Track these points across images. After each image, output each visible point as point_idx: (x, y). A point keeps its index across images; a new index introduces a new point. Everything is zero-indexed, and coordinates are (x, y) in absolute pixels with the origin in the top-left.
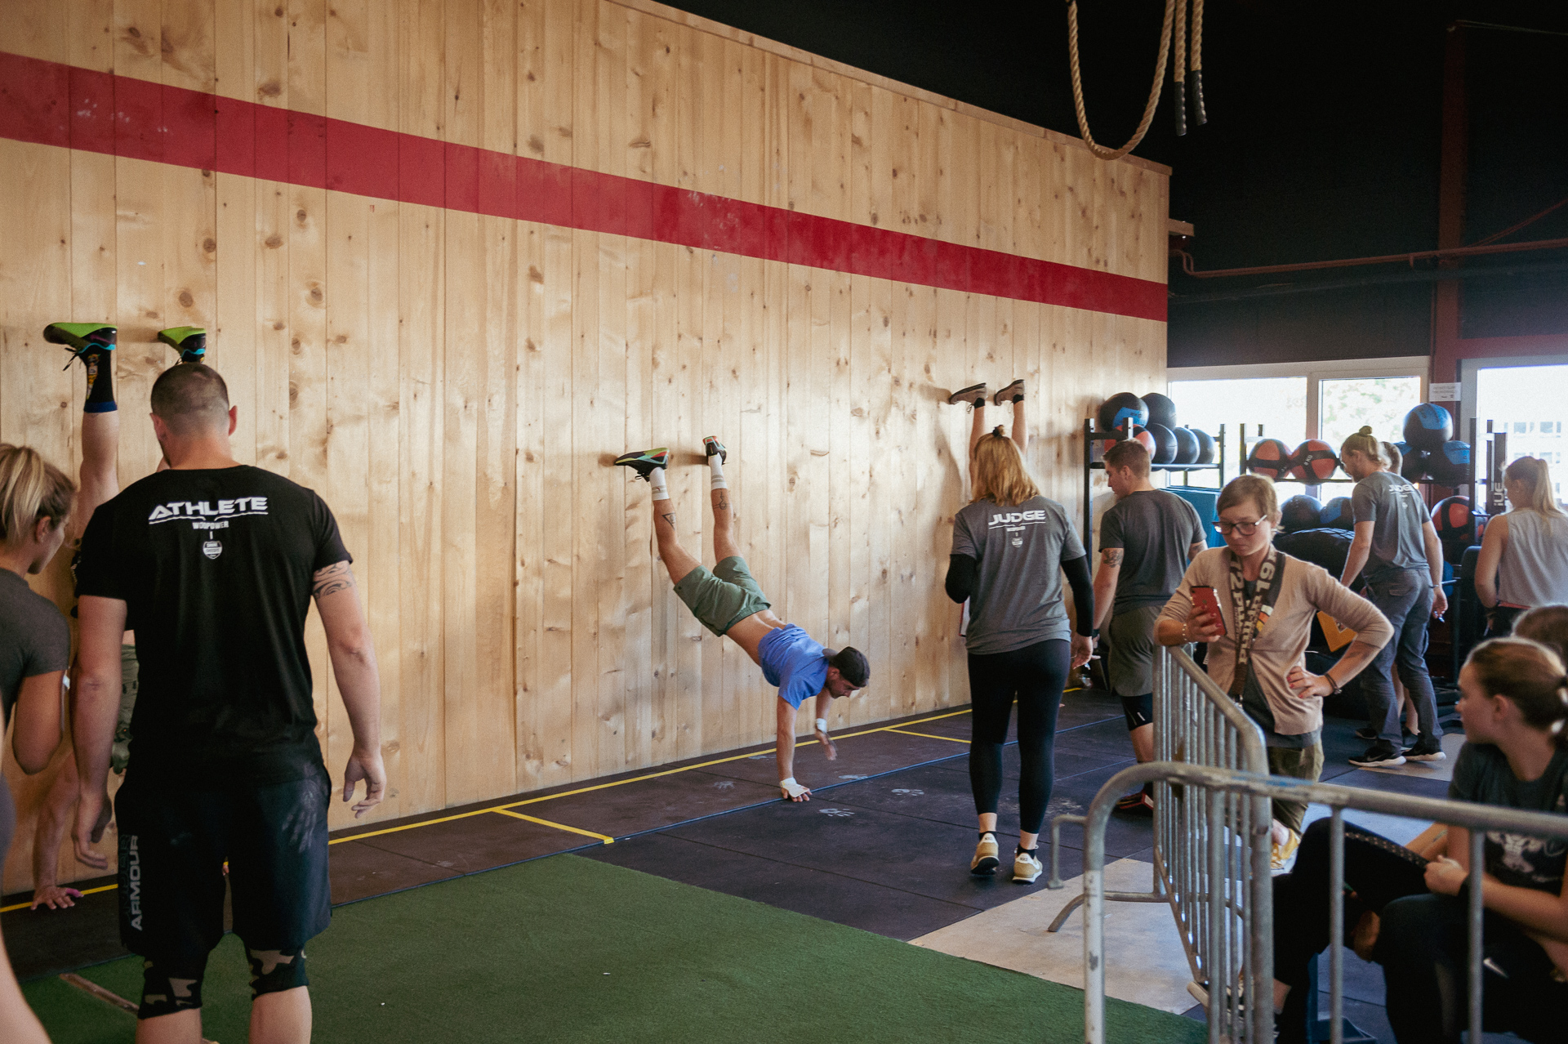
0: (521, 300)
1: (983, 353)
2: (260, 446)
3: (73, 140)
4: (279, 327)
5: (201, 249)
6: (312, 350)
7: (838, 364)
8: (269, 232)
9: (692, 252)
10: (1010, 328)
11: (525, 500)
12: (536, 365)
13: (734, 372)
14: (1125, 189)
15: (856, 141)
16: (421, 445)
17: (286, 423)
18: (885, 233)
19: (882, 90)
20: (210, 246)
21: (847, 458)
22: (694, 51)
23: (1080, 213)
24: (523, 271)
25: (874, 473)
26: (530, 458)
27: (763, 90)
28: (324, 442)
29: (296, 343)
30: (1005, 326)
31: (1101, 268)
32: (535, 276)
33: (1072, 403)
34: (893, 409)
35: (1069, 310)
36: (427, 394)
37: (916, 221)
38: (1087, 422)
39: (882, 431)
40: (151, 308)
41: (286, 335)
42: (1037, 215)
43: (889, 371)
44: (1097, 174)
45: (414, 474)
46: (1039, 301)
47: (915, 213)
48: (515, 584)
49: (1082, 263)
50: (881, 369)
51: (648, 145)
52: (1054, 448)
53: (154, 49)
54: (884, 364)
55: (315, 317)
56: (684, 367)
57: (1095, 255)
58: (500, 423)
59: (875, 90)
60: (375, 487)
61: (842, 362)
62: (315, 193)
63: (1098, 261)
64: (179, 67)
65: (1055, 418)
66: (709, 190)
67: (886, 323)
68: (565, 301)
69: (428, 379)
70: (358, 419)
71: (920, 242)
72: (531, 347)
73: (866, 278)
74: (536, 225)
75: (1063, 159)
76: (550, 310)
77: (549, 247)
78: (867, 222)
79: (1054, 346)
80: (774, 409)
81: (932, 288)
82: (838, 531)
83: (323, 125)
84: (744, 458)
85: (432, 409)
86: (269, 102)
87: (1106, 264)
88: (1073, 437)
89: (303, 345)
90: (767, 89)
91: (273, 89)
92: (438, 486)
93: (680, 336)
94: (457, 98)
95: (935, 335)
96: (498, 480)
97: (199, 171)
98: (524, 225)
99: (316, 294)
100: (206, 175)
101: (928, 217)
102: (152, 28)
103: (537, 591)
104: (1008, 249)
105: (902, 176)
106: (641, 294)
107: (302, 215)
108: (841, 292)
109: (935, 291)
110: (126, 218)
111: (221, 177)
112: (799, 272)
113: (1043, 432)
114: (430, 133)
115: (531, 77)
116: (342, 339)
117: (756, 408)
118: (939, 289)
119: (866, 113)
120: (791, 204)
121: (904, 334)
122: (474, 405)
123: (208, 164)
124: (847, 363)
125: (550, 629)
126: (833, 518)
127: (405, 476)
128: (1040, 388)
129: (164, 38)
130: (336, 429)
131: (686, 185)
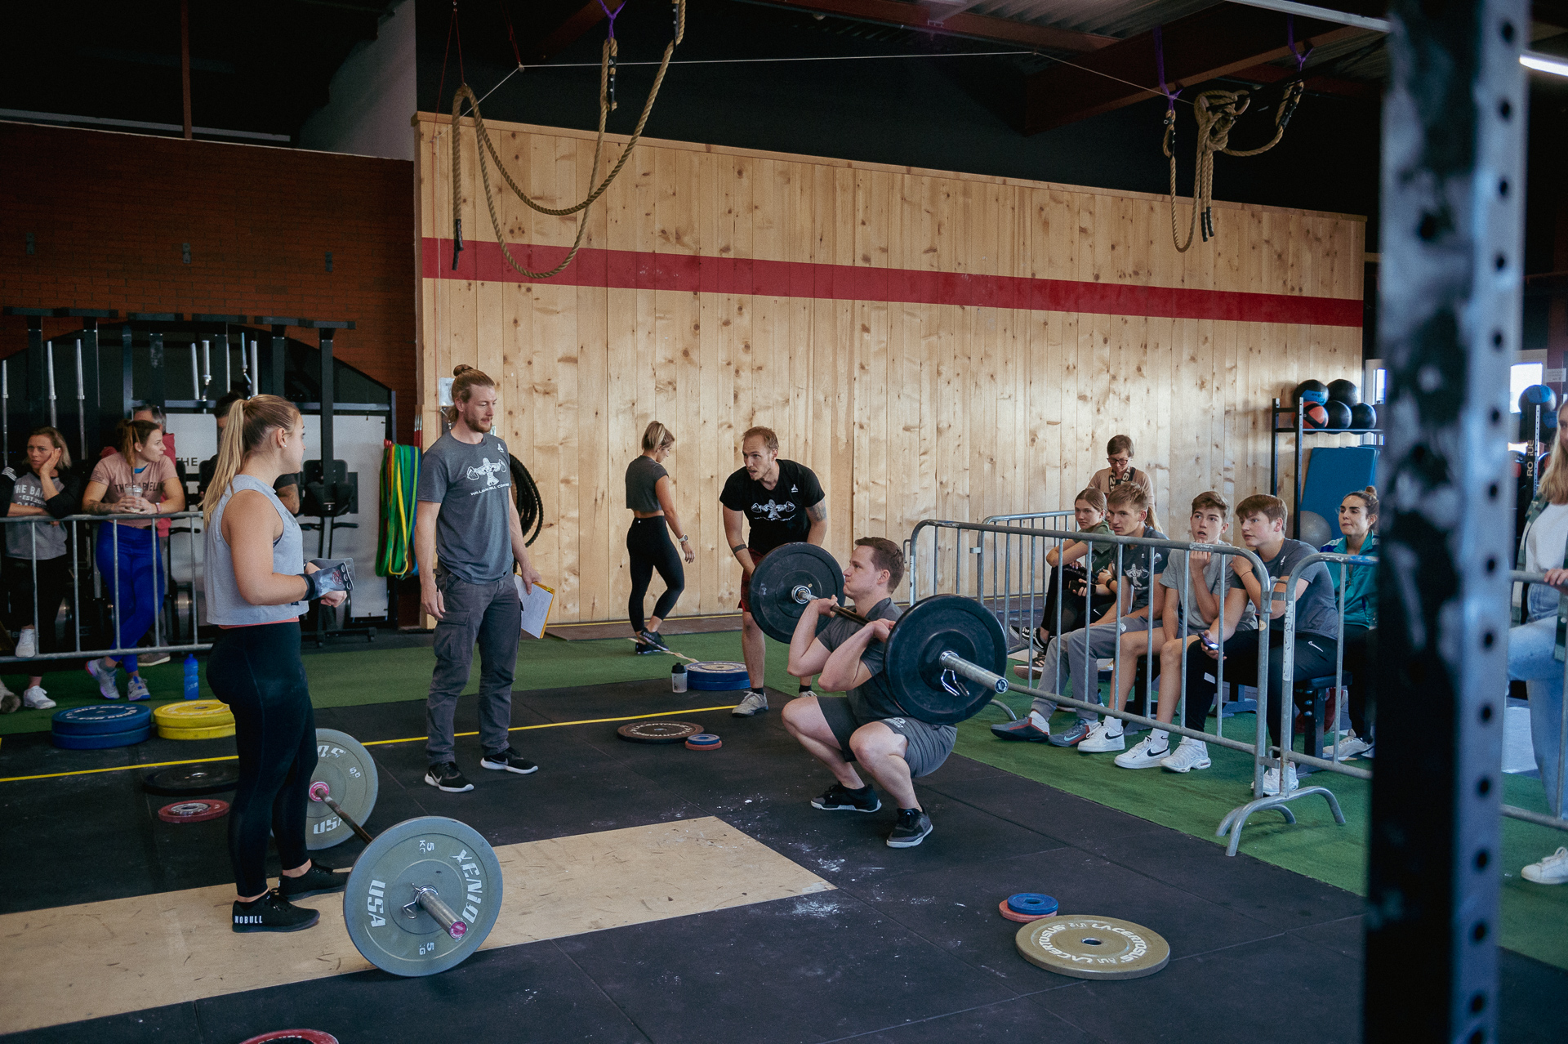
0: (857, 344)
1: (1186, 356)
2: (719, 422)
3: (638, 285)
4: (729, 364)
5: (693, 328)
6: (746, 374)
7: (1068, 368)
8: (724, 318)
9: (964, 308)
10: (1210, 340)
11: (859, 449)
12: (866, 378)
13: (992, 376)
14: (1320, 235)
15: (1083, 230)
16: (801, 421)
17: (732, 410)
18: (1105, 285)
19: (1104, 197)
20: (697, 327)
21: (1075, 425)
22: (966, 193)
23: (1276, 257)
24: (858, 327)
25: (1096, 436)
26: (861, 427)
27: (1013, 209)
28: (752, 419)
29: (737, 372)
30: (1206, 338)
31: (1296, 293)
32: (866, 329)
33: (1267, 387)
34: (1111, 395)
35: (1265, 324)
36: (804, 391)
37: (1130, 276)
38: (1274, 400)
39: (1102, 409)
40: (670, 358)
41: (732, 368)
42: (1236, 262)
43: (1108, 371)
44: (1292, 227)
45: (797, 435)
46: (1237, 320)
47: (1130, 270)
48: (853, 494)
49: (1277, 290)
50: (1101, 370)
51: (935, 251)
52: (1250, 418)
53: (673, 239)
54: (1104, 368)
55: (746, 358)
56: (958, 374)
57: (1289, 284)
58: (845, 408)
59: (1098, 198)
61: (1071, 367)
62: (747, 297)
63: (1293, 289)
64: (683, 245)
65: (1251, 398)
66: (975, 272)
67: (1105, 341)
68: (883, 342)
69: (805, 386)
70: (768, 408)
71: (1133, 288)
72: (862, 367)
73: (1090, 315)
74: (866, 302)
75: (1260, 222)
76: (874, 348)
77: (874, 314)
78: (1091, 280)
79: (1251, 349)
80: (1020, 397)
81: (1144, 317)
82: (1066, 472)
83: (750, 263)
84: (998, 426)
85: (807, 402)
86: (725, 255)
87: (1301, 290)
88: (1267, 411)
89: (740, 372)
90: (1016, 210)
91: (726, 249)
92: (810, 442)
93: (955, 357)
94: (821, 240)
95: (1146, 347)
96: (843, 438)
97: (690, 294)
98: (858, 303)
99: (747, 347)
100: (695, 294)
101: (1140, 272)
102: (671, 230)
103: (866, 498)
104: (1210, 286)
105: (1120, 249)
106: (930, 335)
107: (740, 309)
108: (1070, 324)
109: (1146, 319)
110: (661, 318)
111: (702, 294)
112: (1038, 315)
113: (1240, 407)
114: (807, 261)
115: (863, 223)
116: (760, 368)
117: (1007, 397)
118: (1150, 318)
119: (1090, 213)
120: (1033, 275)
121: (1120, 348)
122: (830, 399)
123: (696, 289)
124: (1074, 368)
125: (873, 519)
126: (1063, 463)
127: (792, 436)
128: (1238, 377)
129: (677, 233)
130: (757, 414)
131: (960, 271)
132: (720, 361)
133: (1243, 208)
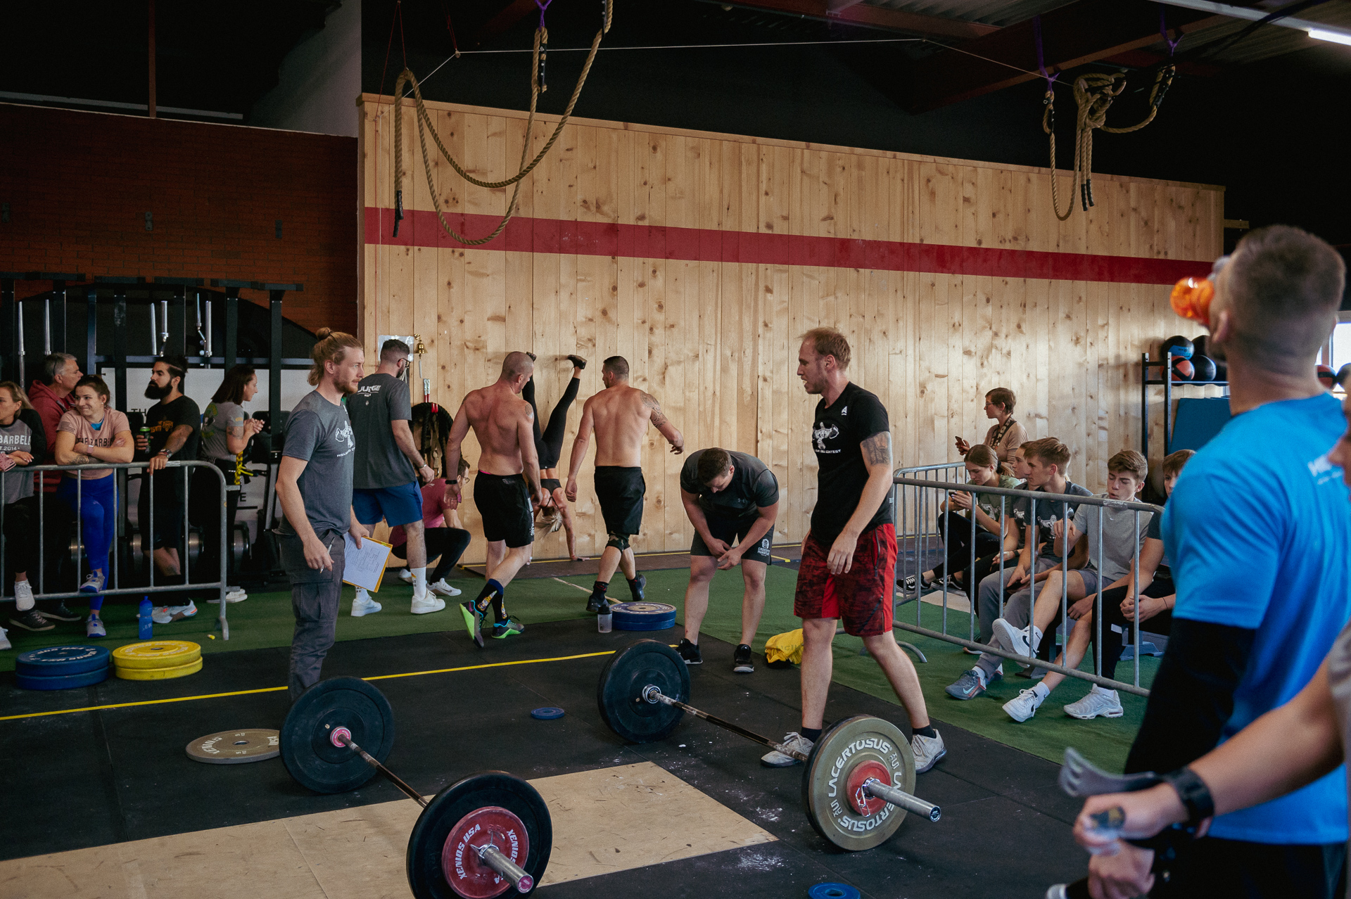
0: (760, 303)
1: (1062, 315)
3: (562, 250)
4: (644, 322)
5: (611, 290)
6: (659, 331)
7: (954, 326)
8: (640, 280)
9: (858, 271)
10: (1084, 298)
11: (763, 400)
12: (769, 335)
13: (884, 333)
14: (1183, 203)
15: (966, 200)
16: (710, 375)
17: (647, 364)
18: (987, 250)
19: (985, 170)
20: (615, 289)
21: (961, 379)
22: (860, 166)
23: (1142, 223)
24: (762, 288)
25: (980, 387)
26: (765, 380)
27: (903, 180)
28: (664, 373)
29: (651, 329)
30: (1080, 298)
31: (1162, 257)
32: (768, 290)
33: (1136, 343)
34: (994, 351)
35: (1134, 285)
36: (712, 349)
37: (1010, 241)
38: (1144, 355)
39: (985, 363)
40: (590, 317)
41: (647, 326)
42: (1106, 228)
43: (991, 328)
44: (1157, 196)
45: (706, 388)
46: (1108, 281)
47: (1009, 236)
48: (757, 442)
49: (1144, 253)
50: (984, 327)
51: (832, 218)
52: (1121, 371)
53: (593, 209)
54: (987, 325)
55: (660, 317)
56: (854, 332)
57: (1155, 248)
58: (750, 363)
59: (980, 170)
60: (687, 394)
61: (957, 324)
62: (660, 261)
63: (1159, 253)
64: (602, 213)
65: (1122, 352)
66: (869, 237)
67: (988, 301)
68: (785, 302)
69: (713, 343)
70: (679, 363)
71: (1013, 252)
72: (766, 325)
73: (974, 277)
74: (769, 266)
75: (1127, 192)
76: (776, 308)
77: (777, 277)
78: (974, 244)
79: (1121, 308)
80: (910, 352)
81: (1022, 279)
82: (953, 421)
83: (663, 230)
84: (891, 379)
85: (715, 357)
86: (640, 223)
87: (1166, 253)
88: (1137, 364)
89: (654, 329)
90: (906, 181)
91: (642, 218)
92: (718, 393)
93: (851, 316)
94: (728, 209)
95: (1025, 306)
96: (749, 391)
97: (610, 258)
98: (762, 266)
99: (661, 307)
100: (613, 258)
101: (1019, 238)
102: (592, 200)
103: (769, 445)
104: (1082, 251)
105: (1000, 217)
106: (828, 295)
107: (654, 272)
108: (956, 286)
109: (1025, 281)
110: (581, 280)
111: (620, 259)
112: (927, 277)
113: (1112, 361)
114: (714, 227)
115: (767, 194)
116: (672, 326)
117: (898, 352)
118: (1027, 279)
119: (973, 184)
120: (922, 240)
121: (1001, 307)
122: (736, 355)
123: (614, 254)
124: (960, 325)
125: (776, 465)
126: (950, 413)
127: (702, 388)
128: (1109, 335)
129: (597, 203)
130: (669, 368)
131: (855, 236)
132: (635, 320)
133: (1112, 180)
